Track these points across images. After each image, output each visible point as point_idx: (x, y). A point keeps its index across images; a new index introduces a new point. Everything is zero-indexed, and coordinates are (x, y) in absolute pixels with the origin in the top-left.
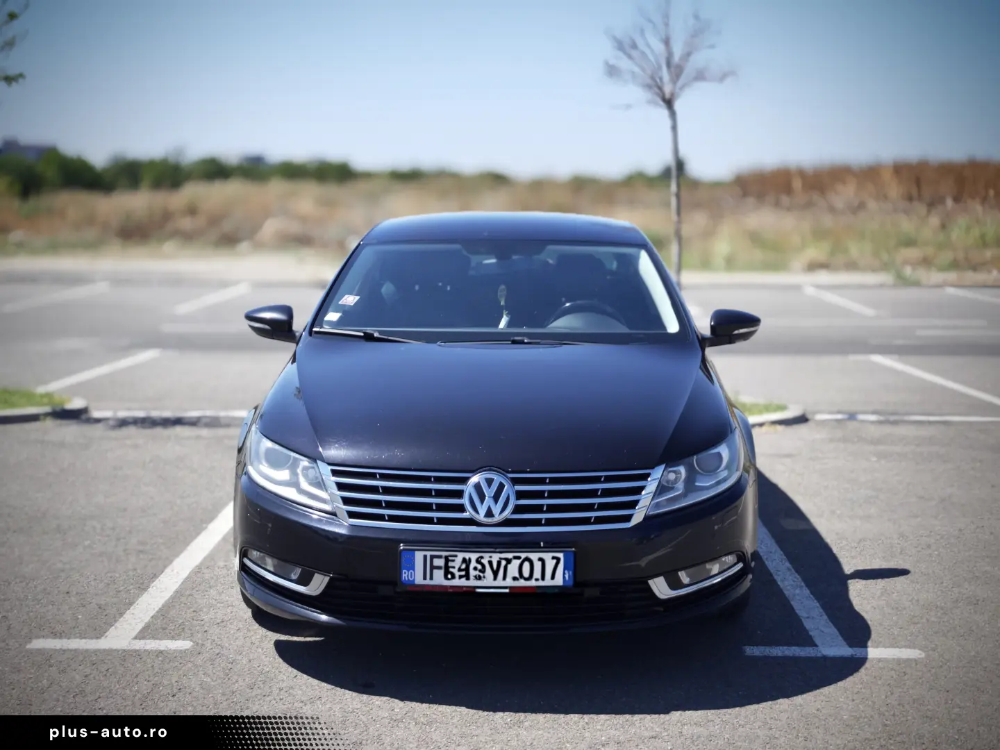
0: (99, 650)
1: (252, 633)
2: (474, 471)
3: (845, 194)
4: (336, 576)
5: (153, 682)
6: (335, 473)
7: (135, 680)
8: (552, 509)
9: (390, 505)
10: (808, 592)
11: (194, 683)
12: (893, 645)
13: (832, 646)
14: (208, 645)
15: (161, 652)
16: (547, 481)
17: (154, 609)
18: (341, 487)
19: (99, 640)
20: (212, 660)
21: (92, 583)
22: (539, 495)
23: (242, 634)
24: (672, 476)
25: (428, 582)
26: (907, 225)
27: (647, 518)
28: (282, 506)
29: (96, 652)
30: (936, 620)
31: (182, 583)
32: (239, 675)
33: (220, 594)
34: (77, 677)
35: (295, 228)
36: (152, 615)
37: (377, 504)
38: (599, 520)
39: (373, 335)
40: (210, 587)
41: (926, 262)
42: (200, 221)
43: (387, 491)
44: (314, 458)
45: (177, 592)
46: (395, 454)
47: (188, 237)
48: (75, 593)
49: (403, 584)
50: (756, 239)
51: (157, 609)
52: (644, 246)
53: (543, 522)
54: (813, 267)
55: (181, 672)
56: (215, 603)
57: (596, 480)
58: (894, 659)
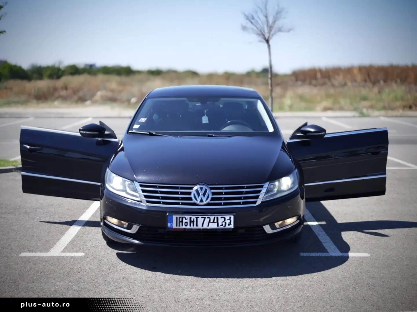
0: (48, 257)
1: (108, 250)
2: (195, 185)
3: (339, 79)
4: (142, 225)
5: (71, 268)
6: (141, 186)
7: (64, 267)
8: (226, 199)
9: (163, 198)
10: (325, 233)
11: (87, 268)
12: (358, 252)
13: (334, 252)
14: (91, 254)
15: (73, 257)
16: (224, 188)
17: (68, 241)
18: (143, 191)
19: (47, 253)
20: (93, 260)
21: (42, 232)
22: (221, 193)
23: (103, 250)
24: (272, 186)
25: (178, 227)
26: (364, 92)
27: (262, 202)
28: (120, 199)
29: (47, 257)
30: (374, 243)
31: (78, 232)
32: (104, 265)
33: (93, 236)
34: (41, 266)
35: (110, 94)
36: (67, 244)
37: (157, 198)
38: (244, 203)
39: (153, 133)
40: (89, 233)
41: (372, 107)
42: (70, 92)
43: (162, 192)
44: (132, 180)
45: (76, 235)
46: (164, 178)
47: (64, 99)
48: (36, 236)
49: (169, 228)
50: (301, 98)
51: (69, 241)
52: (259, 98)
53: (222, 204)
54: (326, 109)
55: (81, 264)
56: (92, 239)
57: (243, 188)
58: (358, 257)
